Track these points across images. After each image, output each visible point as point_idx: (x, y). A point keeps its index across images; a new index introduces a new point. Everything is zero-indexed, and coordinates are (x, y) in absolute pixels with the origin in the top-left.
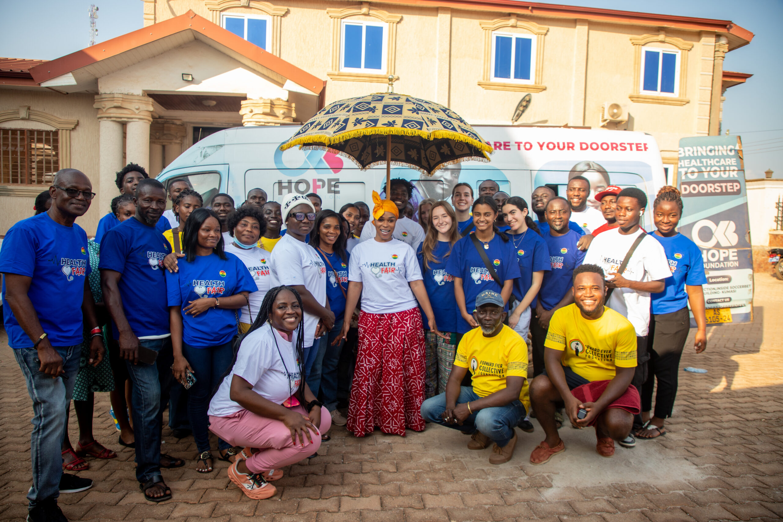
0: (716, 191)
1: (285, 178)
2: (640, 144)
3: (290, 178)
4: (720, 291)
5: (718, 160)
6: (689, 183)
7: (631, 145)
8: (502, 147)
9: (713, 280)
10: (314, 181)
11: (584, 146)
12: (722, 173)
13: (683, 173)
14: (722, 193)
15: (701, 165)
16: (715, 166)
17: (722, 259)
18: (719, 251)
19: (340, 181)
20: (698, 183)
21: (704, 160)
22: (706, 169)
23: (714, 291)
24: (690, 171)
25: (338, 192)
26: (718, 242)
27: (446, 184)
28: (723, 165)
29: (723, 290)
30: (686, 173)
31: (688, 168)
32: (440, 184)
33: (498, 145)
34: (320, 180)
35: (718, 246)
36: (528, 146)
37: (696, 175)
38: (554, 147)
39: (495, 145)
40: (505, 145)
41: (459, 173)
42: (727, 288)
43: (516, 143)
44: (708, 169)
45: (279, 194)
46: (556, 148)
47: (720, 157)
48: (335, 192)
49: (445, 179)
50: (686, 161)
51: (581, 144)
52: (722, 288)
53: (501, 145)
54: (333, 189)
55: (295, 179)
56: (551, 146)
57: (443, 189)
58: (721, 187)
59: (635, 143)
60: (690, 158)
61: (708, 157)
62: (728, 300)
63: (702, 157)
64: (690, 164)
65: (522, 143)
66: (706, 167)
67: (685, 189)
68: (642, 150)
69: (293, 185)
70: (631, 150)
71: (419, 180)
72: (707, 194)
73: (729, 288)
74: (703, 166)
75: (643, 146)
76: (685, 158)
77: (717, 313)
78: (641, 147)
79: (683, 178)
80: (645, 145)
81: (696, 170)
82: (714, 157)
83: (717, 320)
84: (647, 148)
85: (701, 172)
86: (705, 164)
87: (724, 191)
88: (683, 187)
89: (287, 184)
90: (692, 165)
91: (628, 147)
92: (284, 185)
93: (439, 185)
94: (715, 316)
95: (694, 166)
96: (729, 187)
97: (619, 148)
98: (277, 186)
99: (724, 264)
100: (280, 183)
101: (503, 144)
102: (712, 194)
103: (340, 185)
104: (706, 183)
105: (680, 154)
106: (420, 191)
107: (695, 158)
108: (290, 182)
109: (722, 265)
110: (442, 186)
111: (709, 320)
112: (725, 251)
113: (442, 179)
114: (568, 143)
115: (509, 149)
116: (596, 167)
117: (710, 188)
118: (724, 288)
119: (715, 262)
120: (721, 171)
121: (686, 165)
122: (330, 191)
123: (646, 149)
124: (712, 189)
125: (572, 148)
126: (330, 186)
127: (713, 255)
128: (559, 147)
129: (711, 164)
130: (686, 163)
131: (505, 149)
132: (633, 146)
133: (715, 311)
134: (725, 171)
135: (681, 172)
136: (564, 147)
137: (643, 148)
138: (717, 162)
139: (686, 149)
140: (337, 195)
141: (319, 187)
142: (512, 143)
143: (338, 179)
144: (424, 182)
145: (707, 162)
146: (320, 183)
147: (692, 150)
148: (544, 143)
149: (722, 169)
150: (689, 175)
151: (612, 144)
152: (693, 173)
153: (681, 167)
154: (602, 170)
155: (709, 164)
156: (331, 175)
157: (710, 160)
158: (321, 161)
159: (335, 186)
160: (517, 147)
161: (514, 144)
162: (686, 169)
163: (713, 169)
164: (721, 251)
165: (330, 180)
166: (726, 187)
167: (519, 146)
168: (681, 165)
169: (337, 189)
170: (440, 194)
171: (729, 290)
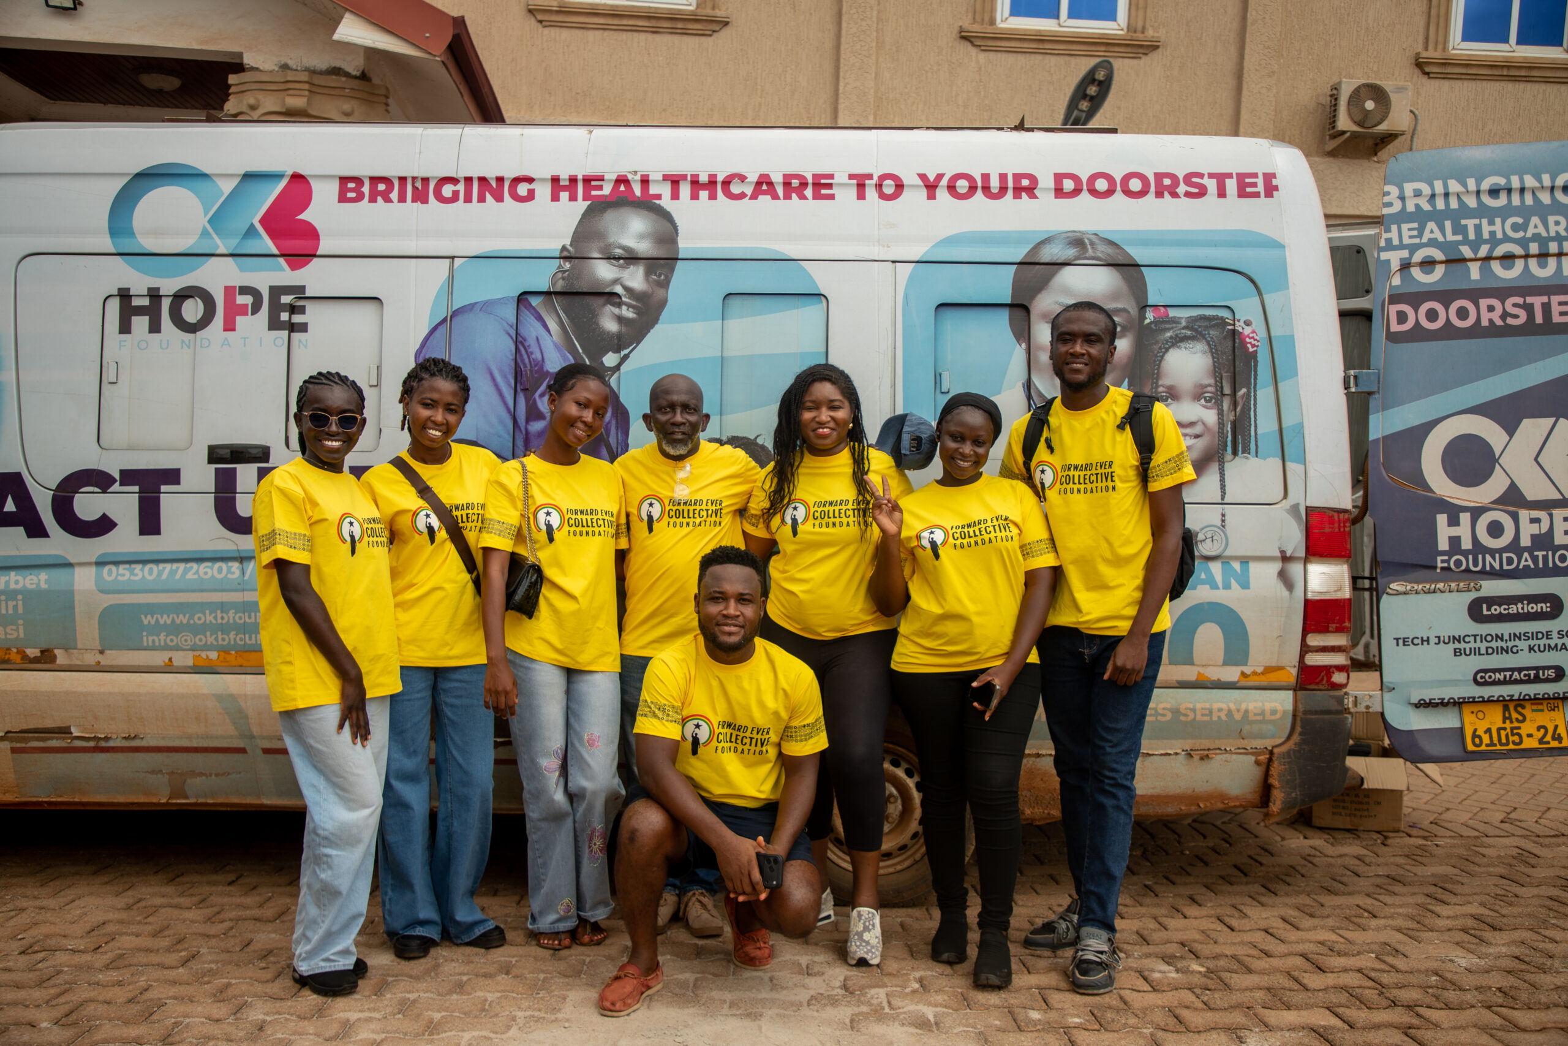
0: (1510, 321)
1: (139, 283)
2: (1255, 175)
3: (154, 283)
4: (1523, 645)
5: (1520, 220)
6: (1416, 299)
7: (1221, 178)
8: (809, 192)
9: (1496, 610)
10: (229, 291)
11: (1068, 185)
12: (1533, 263)
13: (1395, 265)
14: (1529, 329)
15: (1459, 238)
16: (1507, 239)
17: (1525, 541)
18: (1515, 518)
19: (307, 294)
20: (1445, 297)
21: (1470, 223)
22: (1475, 250)
23: (1500, 644)
24: (1418, 257)
25: (303, 328)
26: (1513, 486)
27: (629, 306)
28: (1536, 237)
29: (1532, 642)
30: (1405, 266)
31: (1413, 248)
32: (613, 305)
33: (795, 183)
34: (245, 290)
35: (1513, 499)
36: (889, 187)
37: (1439, 271)
38: (973, 189)
39: (787, 184)
40: (817, 185)
41: (672, 270)
42: (1548, 635)
43: (851, 177)
44: (1483, 251)
45: (121, 332)
46: (979, 192)
47: (1525, 212)
48: (292, 328)
49: (626, 288)
50: (1405, 227)
51: (1059, 177)
52: (1526, 636)
53: (804, 185)
54: (285, 316)
55: (169, 286)
56: (962, 185)
57: (620, 319)
58: (1529, 308)
59: (1234, 171)
60: (1421, 217)
61: (1482, 211)
62: (1551, 673)
63: (1464, 211)
64: (1420, 236)
65: (870, 177)
66: (1475, 246)
67: (1402, 317)
68: (1257, 195)
69: (166, 304)
70: (1222, 194)
71: (548, 293)
72: (1477, 331)
73: (1555, 635)
74: (1466, 241)
75: (1260, 181)
76: (1402, 217)
77: (1514, 715)
78: (1255, 185)
79: (1396, 281)
80: (1269, 177)
81: (1439, 255)
82: (1506, 212)
83: (1516, 739)
84: (1276, 188)
85: (1455, 261)
86: (1472, 236)
87: (1539, 319)
88: (1394, 309)
89: (146, 302)
90: (1425, 240)
91: (1211, 185)
92: (136, 302)
93: (609, 308)
94: (1508, 725)
95: (1433, 243)
96: (1556, 309)
97: (1182, 189)
98: (114, 306)
99: (1535, 559)
100: (124, 295)
101: (810, 180)
102: (1493, 331)
103: (309, 306)
104: (1475, 295)
105: (1390, 205)
106: (553, 325)
107: (1438, 217)
108: (154, 295)
109: (1526, 561)
110: (616, 311)
111: (1486, 739)
112: (1535, 514)
113: (618, 289)
114: (1018, 177)
115: (832, 197)
116: (1103, 250)
117: (1489, 312)
118: (1536, 635)
119: (1501, 551)
120: (1527, 256)
121: (1406, 241)
122: (274, 324)
123: (1271, 190)
124: (1496, 317)
125: (1031, 191)
126: (276, 308)
127: (1495, 529)
128: (986, 189)
129: (1492, 234)
130: (1406, 234)
131: (817, 196)
132: (1228, 181)
133: (1506, 708)
134: (1543, 256)
135: (1388, 262)
136: (1003, 189)
137: (1261, 188)
138: (1515, 227)
139: (1409, 188)
140: (296, 336)
141: (242, 310)
142: (841, 178)
143: (302, 289)
144: (565, 300)
145: (1478, 228)
146: (247, 300)
147: (1426, 190)
148: (940, 177)
149: (1534, 248)
150: (1416, 272)
151: (1159, 177)
152: (1428, 264)
153: (1390, 246)
154: (1121, 260)
155: (1486, 236)
156: (284, 275)
157: (1491, 223)
158: (251, 232)
159: (293, 309)
160: (854, 192)
161: (846, 180)
162: (1405, 254)
163: (1499, 251)
164: (1524, 515)
165: (276, 292)
166: (1546, 308)
167: (861, 187)
168: (1389, 241)
169: (297, 319)
170: (610, 336)
171: (1555, 640)
